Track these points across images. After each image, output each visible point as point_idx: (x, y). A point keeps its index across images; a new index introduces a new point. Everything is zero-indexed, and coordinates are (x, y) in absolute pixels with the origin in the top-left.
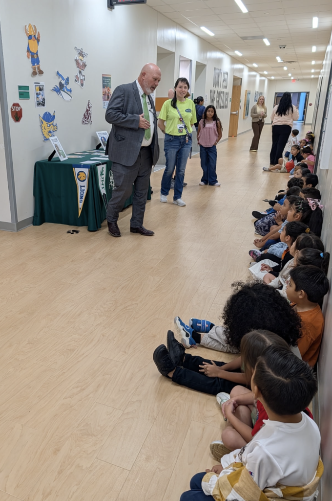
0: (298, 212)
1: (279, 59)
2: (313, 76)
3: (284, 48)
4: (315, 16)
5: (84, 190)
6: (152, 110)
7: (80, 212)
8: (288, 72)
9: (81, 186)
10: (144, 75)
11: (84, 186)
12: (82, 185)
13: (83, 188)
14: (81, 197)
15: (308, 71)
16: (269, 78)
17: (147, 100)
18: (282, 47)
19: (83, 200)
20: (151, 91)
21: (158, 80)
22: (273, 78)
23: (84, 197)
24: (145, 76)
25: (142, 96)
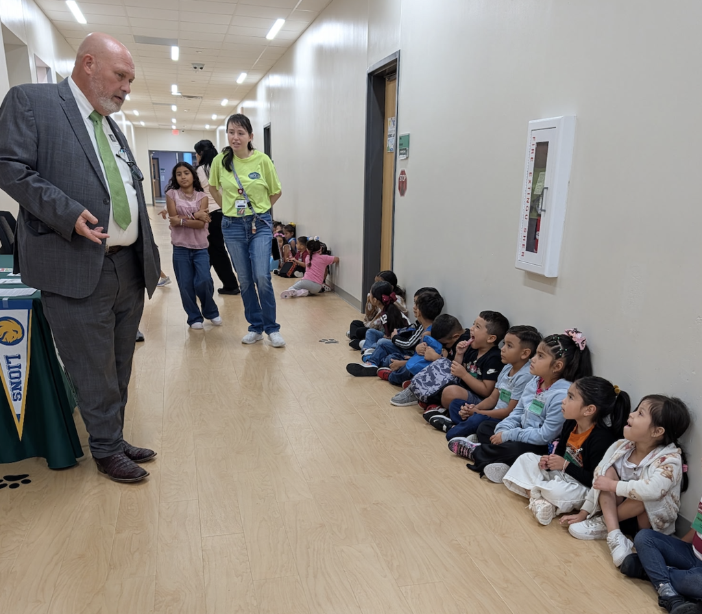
0: (558, 357)
1: (175, 90)
2: (207, 127)
3: (201, 68)
4: (281, 17)
5: (20, 367)
6: (125, 156)
7: (20, 426)
8: (175, 115)
9: (7, 358)
10: (89, 64)
11: (19, 357)
12: (9, 355)
13: (14, 362)
14: (16, 386)
15: (205, 117)
16: (135, 123)
17: (107, 130)
18: (198, 68)
19: (24, 392)
20: (114, 106)
21: (127, 80)
22: (143, 124)
23: (24, 385)
24: (93, 66)
25: (90, 117)
